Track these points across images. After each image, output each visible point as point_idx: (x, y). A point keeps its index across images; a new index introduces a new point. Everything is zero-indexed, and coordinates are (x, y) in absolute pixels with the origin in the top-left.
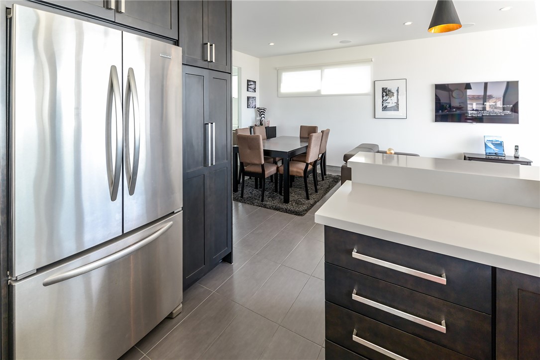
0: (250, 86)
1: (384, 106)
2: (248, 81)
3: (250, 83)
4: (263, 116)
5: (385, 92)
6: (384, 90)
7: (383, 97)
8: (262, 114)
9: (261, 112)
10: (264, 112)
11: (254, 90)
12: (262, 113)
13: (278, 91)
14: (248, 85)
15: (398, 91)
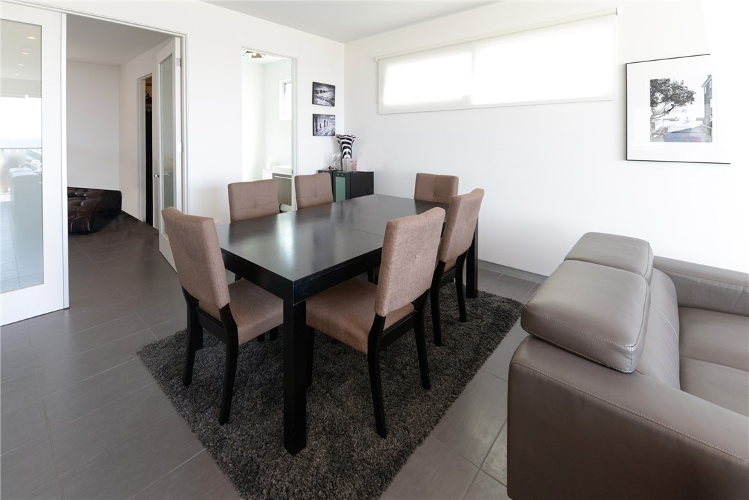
0: (319, 95)
1: (657, 127)
2: (315, 85)
3: (319, 89)
4: (347, 150)
5: (662, 92)
6: (656, 85)
7: (653, 103)
8: (345, 148)
9: (343, 143)
10: (349, 144)
11: (332, 102)
12: (344, 145)
13: (377, 103)
14: (314, 92)
15: (708, 87)
